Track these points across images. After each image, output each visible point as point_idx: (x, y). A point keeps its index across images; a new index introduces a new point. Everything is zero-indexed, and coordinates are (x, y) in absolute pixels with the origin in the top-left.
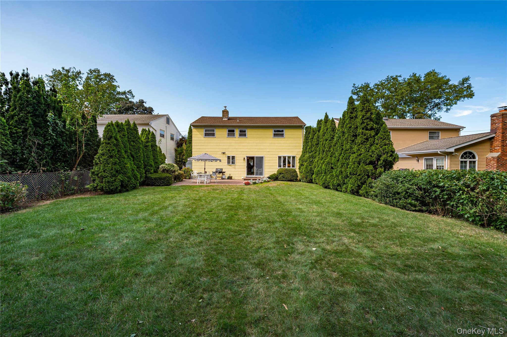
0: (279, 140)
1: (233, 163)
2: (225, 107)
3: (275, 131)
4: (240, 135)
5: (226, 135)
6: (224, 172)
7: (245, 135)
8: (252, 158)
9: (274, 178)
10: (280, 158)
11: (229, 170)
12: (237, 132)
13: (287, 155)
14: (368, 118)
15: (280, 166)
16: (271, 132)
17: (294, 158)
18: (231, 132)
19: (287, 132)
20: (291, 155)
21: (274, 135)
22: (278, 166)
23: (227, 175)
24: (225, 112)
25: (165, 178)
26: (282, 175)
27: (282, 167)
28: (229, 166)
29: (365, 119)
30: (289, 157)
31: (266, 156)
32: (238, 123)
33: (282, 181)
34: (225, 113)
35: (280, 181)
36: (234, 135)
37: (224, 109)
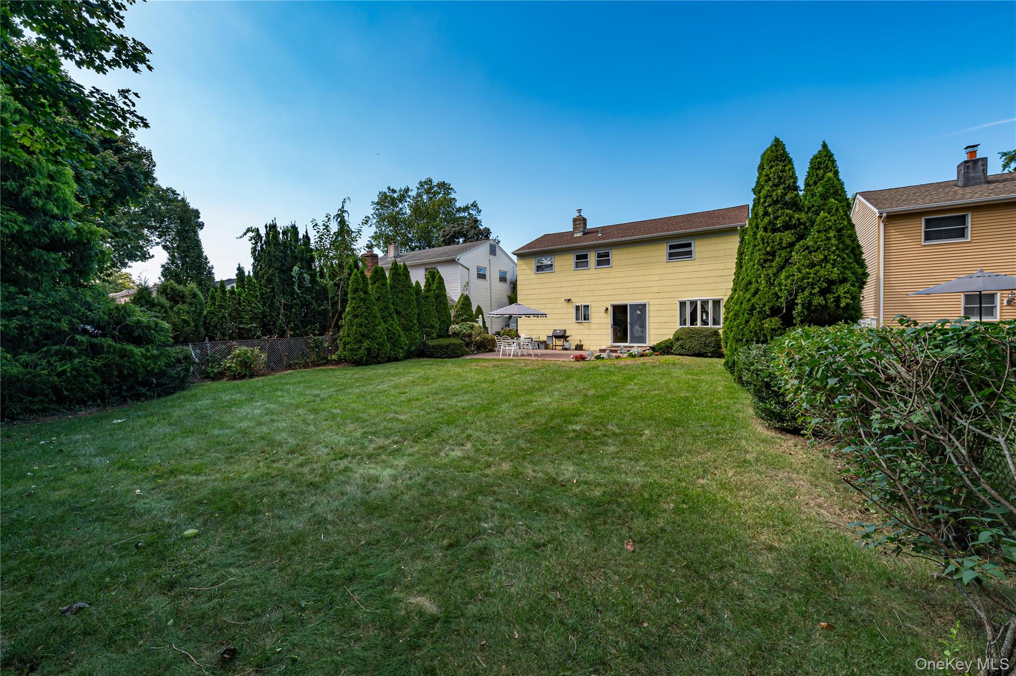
0: (682, 267)
1: (586, 318)
2: (579, 211)
3: (671, 247)
4: (599, 263)
5: (573, 266)
6: (568, 337)
7: (607, 262)
8: (624, 307)
9: (664, 349)
10: (682, 304)
11: (577, 333)
12: (592, 258)
13: (698, 297)
14: (776, 202)
15: (683, 322)
16: (663, 250)
17: (717, 303)
18: (581, 260)
19: (699, 247)
20: (710, 296)
21: (671, 255)
22: (678, 323)
23: (573, 341)
24: (580, 221)
26: (679, 343)
27: (688, 325)
28: (578, 326)
29: (769, 206)
30: (705, 303)
31: (651, 301)
32: (600, 238)
33: (679, 354)
34: (578, 222)
35: (676, 354)
36: (586, 264)
37: (576, 215)
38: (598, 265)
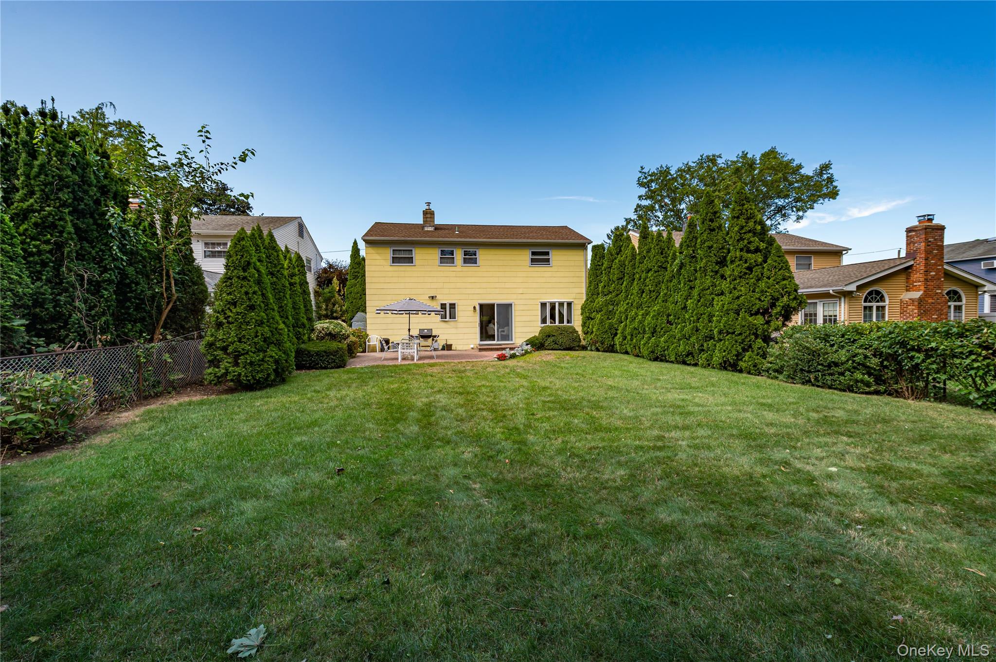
0: (540, 271)
1: (453, 316)
2: (429, 204)
3: (533, 253)
4: (466, 261)
5: (438, 261)
6: (435, 336)
7: (474, 261)
8: (491, 306)
9: (538, 344)
10: (543, 305)
11: (445, 332)
12: (459, 255)
13: (556, 299)
14: (750, 231)
15: (544, 321)
16: (525, 256)
17: (569, 304)
18: (447, 258)
19: (555, 256)
20: (565, 299)
21: (533, 260)
22: (540, 322)
23: (441, 342)
24: (428, 214)
25: (337, 351)
26: (551, 339)
27: (548, 323)
28: (443, 325)
29: (745, 233)
30: (561, 304)
31: (517, 302)
32: (458, 236)
33: (552, 349)
34: (429, 216)
35: (549, 350)
36: (452, 261)
37: (425, 207)
38: (465, 262)
